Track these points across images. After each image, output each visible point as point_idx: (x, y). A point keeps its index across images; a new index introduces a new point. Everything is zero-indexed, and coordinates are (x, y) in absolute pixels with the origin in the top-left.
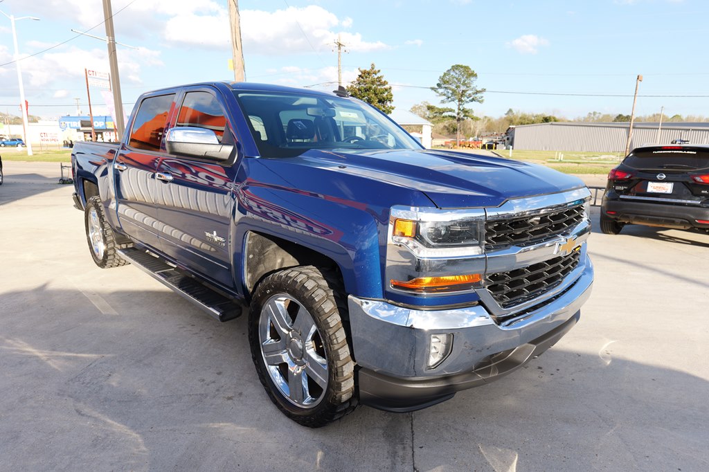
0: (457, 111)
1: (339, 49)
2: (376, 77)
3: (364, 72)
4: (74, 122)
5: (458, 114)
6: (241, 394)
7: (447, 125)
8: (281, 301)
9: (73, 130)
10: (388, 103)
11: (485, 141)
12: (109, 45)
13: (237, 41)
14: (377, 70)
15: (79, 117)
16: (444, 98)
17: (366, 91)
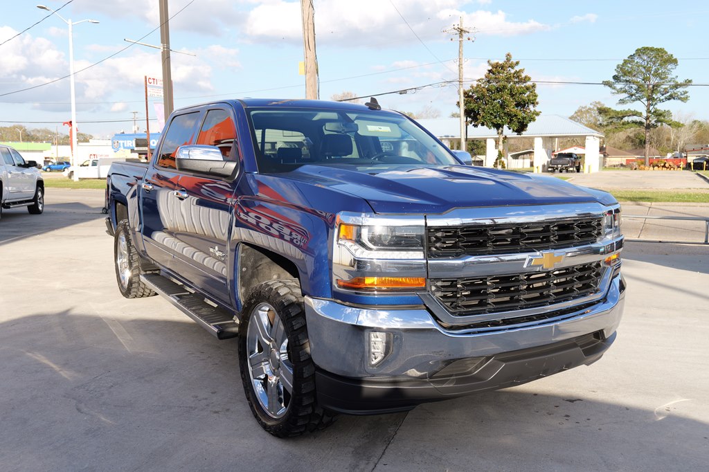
0: (645, 114)
1: (461, 36)
2: (513, 71)
3: (496, 66)
4: (128, 141)
5: (647, 118)
6: (228, 410)
7: (631, 135)
8: (265, 311)
9: (127, 150)
10: (531, 107)
11: (691, 159)
12: (163, 53)
13: (310, 41)
14: (515, 62)
15: (135, 134)
16: (624, 96)
17: (498, 92)
